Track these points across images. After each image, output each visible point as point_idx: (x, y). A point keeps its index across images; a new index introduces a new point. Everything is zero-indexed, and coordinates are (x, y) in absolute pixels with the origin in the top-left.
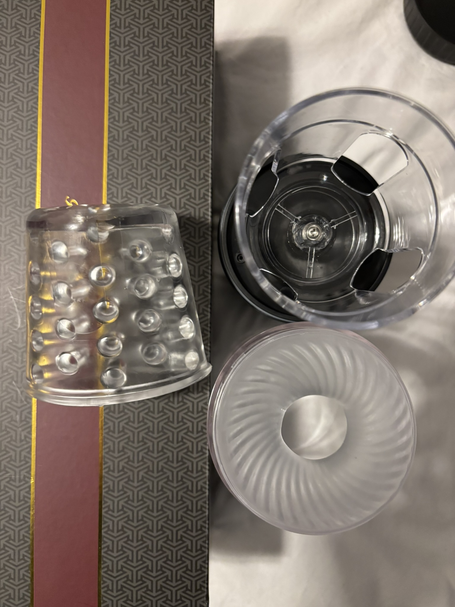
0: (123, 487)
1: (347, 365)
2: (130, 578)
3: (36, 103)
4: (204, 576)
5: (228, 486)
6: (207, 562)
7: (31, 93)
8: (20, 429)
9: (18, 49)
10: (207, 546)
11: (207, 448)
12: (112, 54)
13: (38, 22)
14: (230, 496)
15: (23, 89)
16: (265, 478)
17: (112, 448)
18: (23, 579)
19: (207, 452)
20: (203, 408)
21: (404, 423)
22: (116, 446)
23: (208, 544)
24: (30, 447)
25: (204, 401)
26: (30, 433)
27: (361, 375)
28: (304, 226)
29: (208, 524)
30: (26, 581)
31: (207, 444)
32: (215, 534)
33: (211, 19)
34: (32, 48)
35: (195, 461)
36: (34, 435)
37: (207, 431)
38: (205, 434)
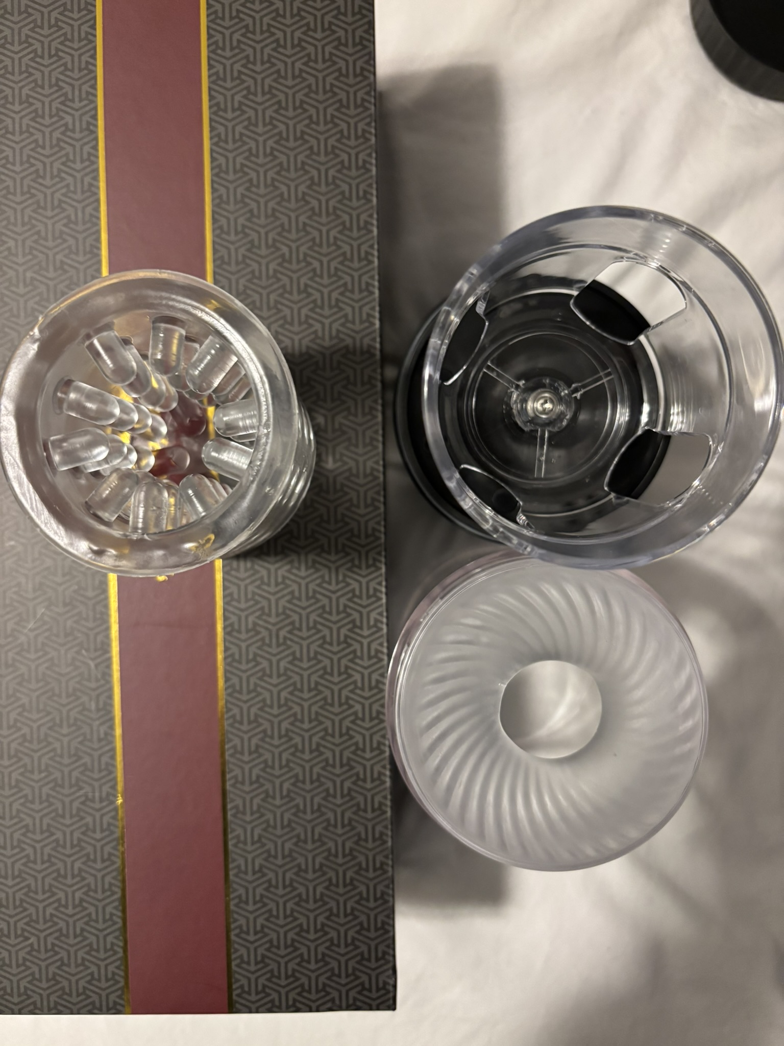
0: (259, 806)
1: (598, 614)
2: (275, 943)
3: (97, 209)
4: (389, 938)
5: (421, 800)
6: (392, 916)
7: (88, 194)
8: (97, 723)
9: (62, 122)
10: (391, 892)
11: (387, 743)
12: (213, 124)
13: (92, 75)
14: (424, 817)
15: (75, 187)
16: (477, 789)
17: (239, 748)
18: (112, 949)
19: (387, 749)
20: (378, 682)
21: (688, 700)
22: (246, 744)
23: (393, 890)
24: (113, 750)
25: (380, 671)
26: (112, 727)
27: (621, 629)
28: (530, 395)
29: (392, 860)
30: (115, 953)
31: (387, 736)
32: (402, 876)
33: (370, 59)
34: (86, 118)
35: (368, 764)
36: (118, 731)
37: (386, 718)
38: (382, 721)
